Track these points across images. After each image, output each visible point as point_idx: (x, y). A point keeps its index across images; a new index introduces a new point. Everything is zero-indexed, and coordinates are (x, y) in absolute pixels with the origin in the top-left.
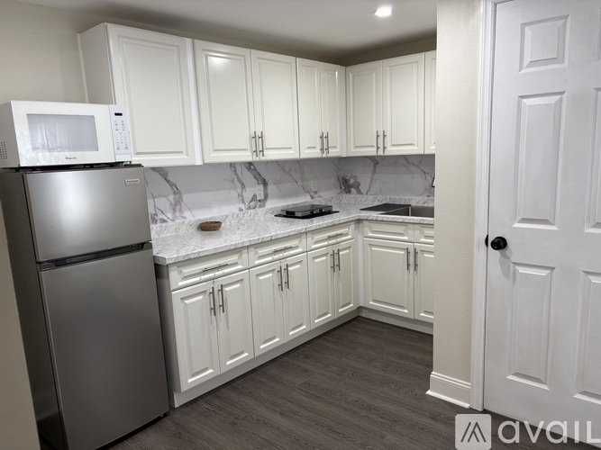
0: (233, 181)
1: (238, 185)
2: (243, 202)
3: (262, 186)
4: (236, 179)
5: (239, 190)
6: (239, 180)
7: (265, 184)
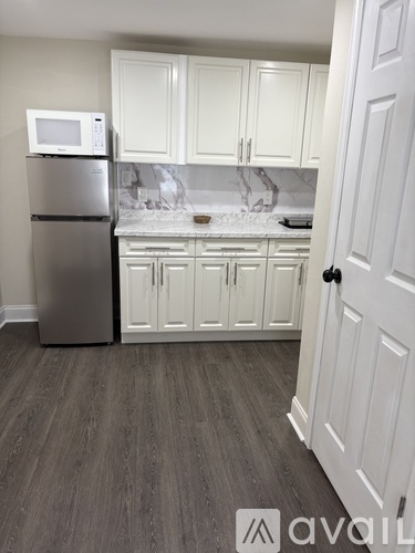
0: (238, 184)
1: (244, 188)
2: (247, 204)
3: (271, 193)
4: (241, 183)
5: (244, 193)
6: (245, 183)
7: (276, 190)
